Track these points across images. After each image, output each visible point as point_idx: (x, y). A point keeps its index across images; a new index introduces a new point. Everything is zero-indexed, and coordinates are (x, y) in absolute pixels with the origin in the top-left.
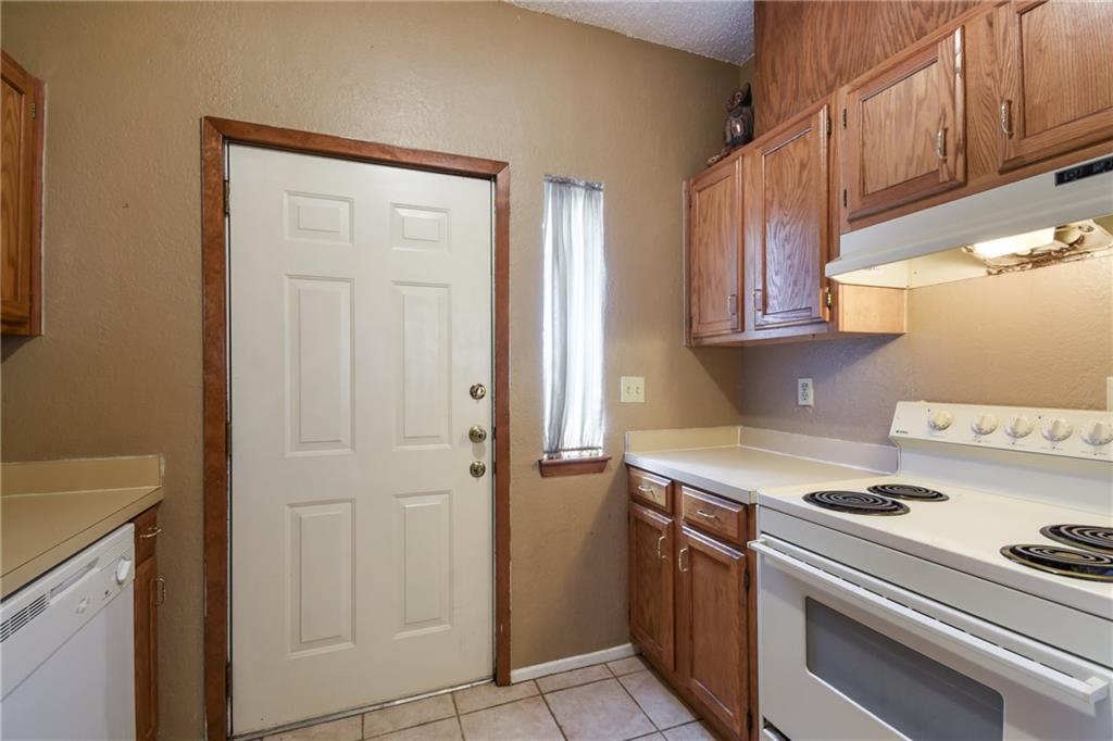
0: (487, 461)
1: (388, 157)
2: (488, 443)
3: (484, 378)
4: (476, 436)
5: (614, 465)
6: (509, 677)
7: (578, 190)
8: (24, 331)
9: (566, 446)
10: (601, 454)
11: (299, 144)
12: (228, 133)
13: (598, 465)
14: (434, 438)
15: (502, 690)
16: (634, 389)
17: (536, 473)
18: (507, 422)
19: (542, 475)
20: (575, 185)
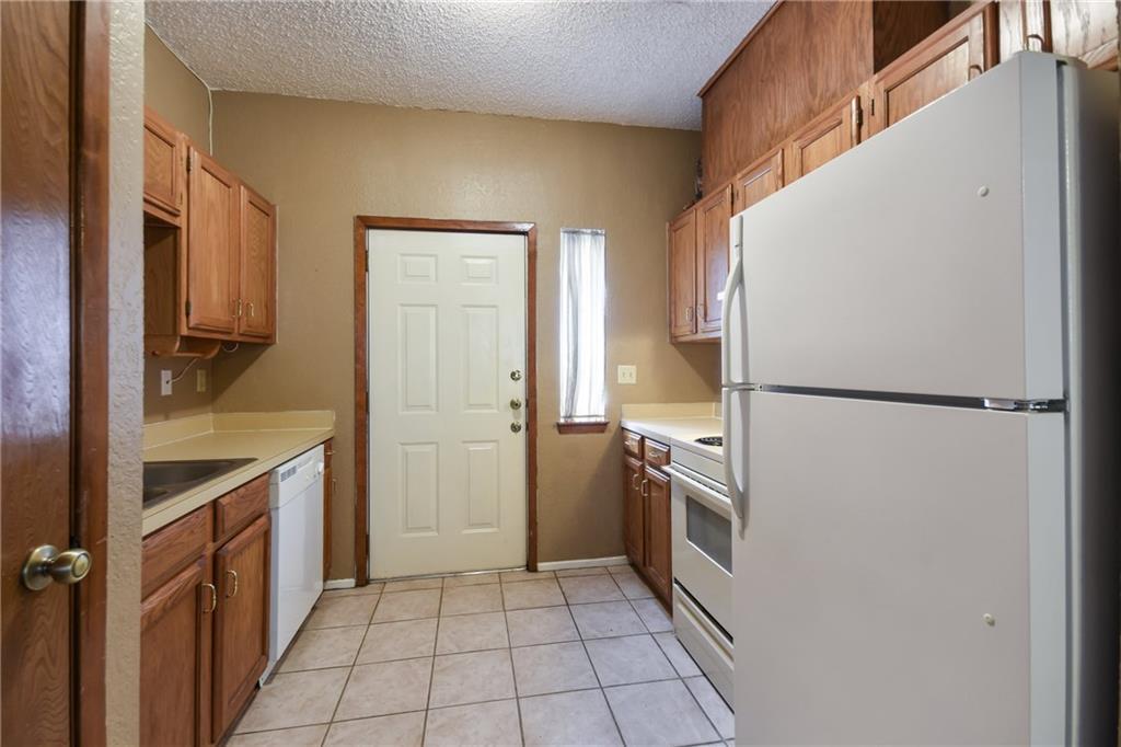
0: (522, 422)
1: (458, 228)
2: (523, 408)
3: (520, 365)
4: (515, 405)
5: (613, 427)
6: (536, 567)
7: (586, 236)
8: (268, 341)
9: (577, 414)
10: (602, 420)
11: (406, 226)
12: (367, 223)
13: (600, 427)
14: (487, 406)
15: (530, 574)
16: (628, 374)
17: (556, 431)
18: (535, 396)
19: (560, 432)
20: (583, 233)
